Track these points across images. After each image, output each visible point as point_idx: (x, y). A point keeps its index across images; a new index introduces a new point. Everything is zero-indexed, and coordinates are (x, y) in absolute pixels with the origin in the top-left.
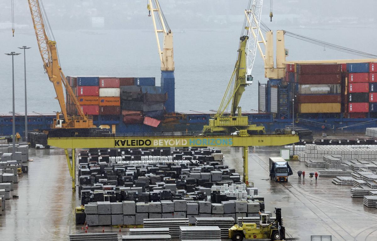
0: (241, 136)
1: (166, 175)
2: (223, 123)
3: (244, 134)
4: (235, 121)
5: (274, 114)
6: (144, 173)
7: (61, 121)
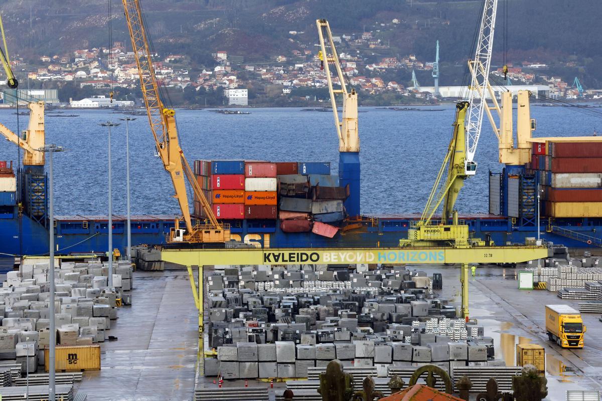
0: (458, 247)
1: (341, 306)
2: (429, 235)
3: (462, 244)
4: (449, 232)
5: (513, 218)
6: (308, 304)
7: (182, 231)
